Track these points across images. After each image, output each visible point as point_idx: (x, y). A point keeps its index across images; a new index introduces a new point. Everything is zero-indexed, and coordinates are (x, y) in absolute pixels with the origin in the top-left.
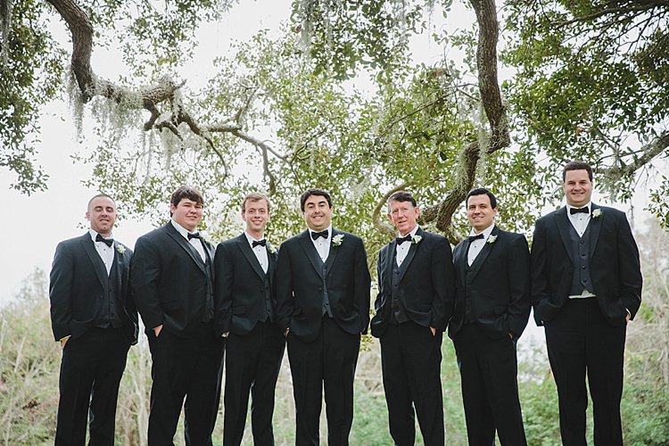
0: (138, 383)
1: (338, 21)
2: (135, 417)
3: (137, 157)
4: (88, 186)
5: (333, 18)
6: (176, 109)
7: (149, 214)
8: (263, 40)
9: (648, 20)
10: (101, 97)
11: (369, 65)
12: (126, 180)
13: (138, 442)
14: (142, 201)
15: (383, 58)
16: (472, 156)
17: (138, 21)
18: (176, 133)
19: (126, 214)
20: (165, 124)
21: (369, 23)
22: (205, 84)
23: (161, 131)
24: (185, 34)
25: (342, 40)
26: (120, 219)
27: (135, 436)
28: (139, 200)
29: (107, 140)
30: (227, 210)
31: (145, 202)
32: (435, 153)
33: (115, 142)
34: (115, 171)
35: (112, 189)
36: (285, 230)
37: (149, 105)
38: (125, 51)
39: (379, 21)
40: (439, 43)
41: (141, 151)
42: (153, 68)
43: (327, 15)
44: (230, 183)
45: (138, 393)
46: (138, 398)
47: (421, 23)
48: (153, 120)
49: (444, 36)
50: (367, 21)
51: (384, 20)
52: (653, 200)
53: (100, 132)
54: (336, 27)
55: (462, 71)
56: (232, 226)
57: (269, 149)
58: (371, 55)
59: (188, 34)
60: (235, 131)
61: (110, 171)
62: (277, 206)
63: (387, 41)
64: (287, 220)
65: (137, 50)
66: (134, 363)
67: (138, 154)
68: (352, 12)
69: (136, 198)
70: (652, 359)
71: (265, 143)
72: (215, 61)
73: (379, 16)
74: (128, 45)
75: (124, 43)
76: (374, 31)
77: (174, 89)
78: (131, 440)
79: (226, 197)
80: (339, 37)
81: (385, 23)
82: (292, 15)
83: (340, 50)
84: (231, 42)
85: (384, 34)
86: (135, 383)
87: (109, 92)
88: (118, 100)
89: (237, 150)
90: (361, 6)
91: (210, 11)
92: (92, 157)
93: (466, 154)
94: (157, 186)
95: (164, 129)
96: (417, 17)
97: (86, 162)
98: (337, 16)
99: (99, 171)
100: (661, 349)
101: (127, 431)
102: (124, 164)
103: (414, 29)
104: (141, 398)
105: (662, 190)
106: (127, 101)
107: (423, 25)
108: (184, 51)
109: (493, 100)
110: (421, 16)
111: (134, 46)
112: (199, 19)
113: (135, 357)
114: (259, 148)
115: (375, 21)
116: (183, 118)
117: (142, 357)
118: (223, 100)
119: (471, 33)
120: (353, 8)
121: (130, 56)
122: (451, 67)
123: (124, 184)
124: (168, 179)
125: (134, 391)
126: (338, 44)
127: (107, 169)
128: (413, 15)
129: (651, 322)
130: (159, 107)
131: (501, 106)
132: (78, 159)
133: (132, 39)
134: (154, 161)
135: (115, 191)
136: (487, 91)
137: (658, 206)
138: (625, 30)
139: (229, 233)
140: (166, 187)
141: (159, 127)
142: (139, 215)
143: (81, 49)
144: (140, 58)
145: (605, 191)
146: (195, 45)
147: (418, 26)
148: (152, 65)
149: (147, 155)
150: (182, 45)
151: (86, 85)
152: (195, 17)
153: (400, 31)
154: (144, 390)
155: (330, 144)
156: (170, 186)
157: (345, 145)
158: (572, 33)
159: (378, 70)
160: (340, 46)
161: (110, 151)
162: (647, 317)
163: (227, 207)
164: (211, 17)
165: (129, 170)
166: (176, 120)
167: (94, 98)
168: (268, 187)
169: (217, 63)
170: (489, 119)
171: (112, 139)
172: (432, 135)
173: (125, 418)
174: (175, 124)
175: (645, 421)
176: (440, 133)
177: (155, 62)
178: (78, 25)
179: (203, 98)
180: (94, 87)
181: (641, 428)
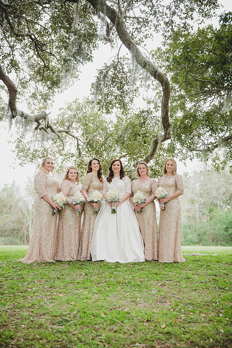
0: (29, 220)
1: (108, 91)
2: (28, 231)
3: (31, 142)
4: (13, 152)
5: (106, 91)
6: (47, 122)
7: (35, 163)
8: (77, 102)
9: (213, 99)
10: (19, 117)
11: (119, 108)
12: (27, 150)
13: (29, 239)
14: (32, 158)
15: (124, 106)
16: (156, 143)
17: (33, 94)
18: (46, 131)
19: (26, 162)
20: (42, 128)
21: (119, 93)
22: (56, 117)
23: (41, 131)
24: (50, 98)
25: (108, 99)
26: (24, 164)
27: (28, 237)
28: (31, 157)
29: (21, 136)
30: (63, 162)
31: (33, 158)
32: (142, 141)
33: (23, 136)
34: (23, 147)
35: (22, 153)
36: (83, 169)
37: (37, 120)
38: (28, 104)
39: (123, 92)
40: (145, 101)
41: (32, 140)
42: (38, 111)
43: (103, 89)
44: (63, 152)
45: (29, 223)
46: (29, 225)
47: (138, 94)
48: (38, 126)
49: (147, 98)
50: (118, 92)
51: (125, 92)
52: (213, 162)
53: (18, 133)
54: (107, 94)
55: (153, 111)
56: (64, 168)
57: (79, 140)
58: (119, 104)
59: (51, 98)
60: (67, 133)
61: (21, 147)
62: (80, 161)
63: (125, 100)
64: (84, 166)
65: (32, 104)
66: (28, 214)
67: (31, 141)
68: (113, 89)
69: (30, 157)
70: (194, 215)
71: (78, 137)
72: (60, 109)
73: (123, 91)
74: (29, 102)
75: (28, 101)
76: (121, 96)
77: (46, 115)
78: (27, 238)
79: (62, 157)
80: (108, 97)
81: (125, 93)
82: (91, 88)
83: (108, 102)
84: (66, 102)
85: (124, 97)
86: (28, 220)
87: (22, 115)
88: (25, 118)
89: (67, 141)
90: (116, 87)
91: (59, 89)
92: (15, 141)
93: (154, 142)
94: (38, 153)
95: (42, 130)
96: (137, 91)
97: (13, 143)
98: (107, 90)
99: (17, 147)
100: (196, 213)
101: (25, 235)
102: (26, 144)
103: (136, 96)
104: (30, 225)
105: (216, 159)
106: (29, 119)
107: (139, 94)
108: (49, 104)
109: (166, 121)
110: (138, 91)
111: (31, 103)
112: (56, 92)
113: (28, 211)
114: (76, 139)
115: (121, 92)
116: (48, 126)
117: (31, 212)
118: (62, 123)
119: (154, 99)
120: (114, 87)
121: (30, 106)
122: (149, 110)
123: (26, 152)
124: (42, 151)
125: (28, 223)
126: (107, 100)
127: (20, 146)
128: (135, 90)
129: (194, 204)
130: (40, 121)
131: (169, 124)
132: (10, 142)
133: (31, 100)
134: (37, 144)
135: (23, 154)
136: (165, 118)
137: (214, 163)
138: (205, 103)
139: (63, 170)
140: (41, 153)
141: (40, 129)
142: (31, 163)
143: (12, 97)
144: (33, 107)
145: (199, 158)
146: (53, 102)
147: (137, 94)
148: (37, 110)
149: (34, 142)
150: (49, 102)
151: (13, 111)
152: (54, 92)
153: (130, 96)
154: (31, 222)
155: (101, 139)
156: (42, 153)
157: (106, 139)
158: (190, 101)
159: (122, 110)
160: (108, 101)
161: (22, 139)
162: (193, 203)
163: (63, 161)
164: (59, 92)
165: (28, 147)
166: (46, 127)
167: (17, 117)
168: (78, 153)
169: (61, 110)
170: (164, 128)
171: (22, 135)
172: (141, 135)
173: (25, 231)
174: (46, 128)
175: (191, 235)
176: (144, 134)
177: (38, 109)
178: (11, 88)
179: (55, 122)
180: (17, 113)
181: (190, 238)
